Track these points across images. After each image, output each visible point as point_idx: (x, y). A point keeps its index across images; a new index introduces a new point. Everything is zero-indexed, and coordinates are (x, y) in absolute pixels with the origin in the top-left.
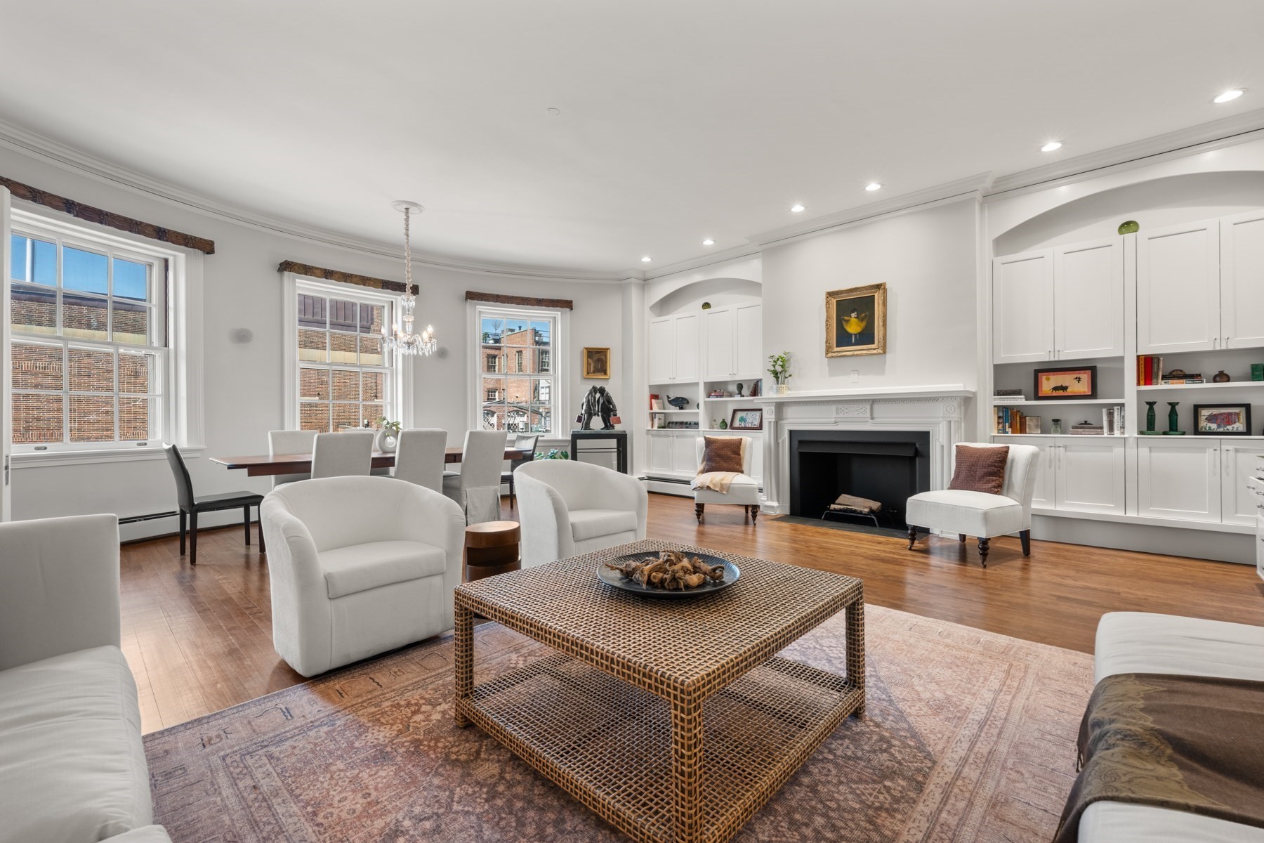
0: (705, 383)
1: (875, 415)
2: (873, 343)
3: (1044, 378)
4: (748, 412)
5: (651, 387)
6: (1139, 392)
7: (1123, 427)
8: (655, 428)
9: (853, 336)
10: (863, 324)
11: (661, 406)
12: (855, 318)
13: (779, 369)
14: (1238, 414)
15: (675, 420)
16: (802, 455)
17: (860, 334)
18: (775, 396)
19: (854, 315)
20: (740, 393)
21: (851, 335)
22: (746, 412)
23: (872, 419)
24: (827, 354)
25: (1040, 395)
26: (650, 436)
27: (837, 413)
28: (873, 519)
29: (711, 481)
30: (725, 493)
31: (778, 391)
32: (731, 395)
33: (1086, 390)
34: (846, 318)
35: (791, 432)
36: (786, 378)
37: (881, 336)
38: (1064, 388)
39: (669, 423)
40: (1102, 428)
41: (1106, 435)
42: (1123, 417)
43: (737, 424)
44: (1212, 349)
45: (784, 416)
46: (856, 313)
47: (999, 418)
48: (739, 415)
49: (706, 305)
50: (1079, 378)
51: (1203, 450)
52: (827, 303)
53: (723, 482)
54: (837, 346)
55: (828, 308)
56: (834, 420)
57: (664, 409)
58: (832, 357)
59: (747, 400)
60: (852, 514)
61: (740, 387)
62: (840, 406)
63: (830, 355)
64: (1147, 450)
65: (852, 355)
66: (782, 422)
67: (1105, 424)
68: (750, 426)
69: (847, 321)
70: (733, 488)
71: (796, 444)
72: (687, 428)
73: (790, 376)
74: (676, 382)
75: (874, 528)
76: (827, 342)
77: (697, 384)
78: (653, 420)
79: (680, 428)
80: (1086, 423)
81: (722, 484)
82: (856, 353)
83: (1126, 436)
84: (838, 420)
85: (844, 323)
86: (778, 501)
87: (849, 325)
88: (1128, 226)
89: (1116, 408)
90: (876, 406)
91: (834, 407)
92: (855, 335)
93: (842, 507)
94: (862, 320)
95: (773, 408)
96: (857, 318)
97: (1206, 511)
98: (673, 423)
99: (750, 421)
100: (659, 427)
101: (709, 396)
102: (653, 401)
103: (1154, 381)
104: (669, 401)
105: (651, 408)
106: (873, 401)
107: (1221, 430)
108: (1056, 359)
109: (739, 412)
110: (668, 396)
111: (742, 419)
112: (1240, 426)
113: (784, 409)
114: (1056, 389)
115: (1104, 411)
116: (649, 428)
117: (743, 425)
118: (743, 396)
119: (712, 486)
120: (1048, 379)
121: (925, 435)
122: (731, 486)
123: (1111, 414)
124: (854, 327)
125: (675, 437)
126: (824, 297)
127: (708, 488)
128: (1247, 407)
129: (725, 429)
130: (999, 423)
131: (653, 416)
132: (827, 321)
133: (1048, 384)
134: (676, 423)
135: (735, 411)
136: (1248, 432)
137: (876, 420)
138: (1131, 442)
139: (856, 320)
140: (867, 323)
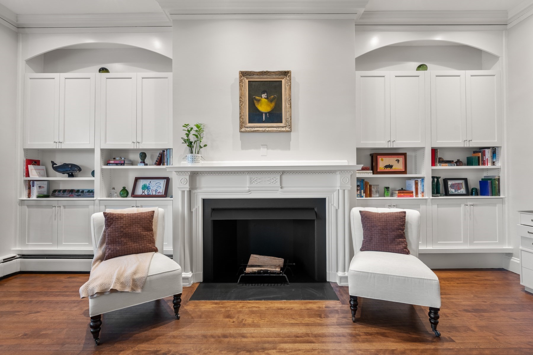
0: (102, 150)
1: (283, 185)
2: (281, 122)
3: (380, 159)
4: (152, 181)
5: (26, 151)
6: (432, 170)
7: (423, 192)
8: (34, 197)
9: (264, 114)
10: (273, 105)
11: (42, 172)
12: (265, 98)
13: (192, 138)
14: (462, 184)
15: (62, 187)
16: (215, 223)
17: (269, 113)
18: (190, 165)
19: (264, 96)
20: (143, 162)
21: (262, 113)
22: (149, 181)
23: (281, 188)
24: (241, 128)
25: (378, 171)
26: (26, 207)
27: (251, 182)
28: (285, 277)
29: (118, 279)
30: (139, 291)
31: (194, 160)
32: (132, 163)
33: (402, 168)
34: (257, 98)
35: (204, 201)
36: (201, 147)
37: (288, 116)
38: (391, 166)
39: (55, 191)
40: (412, 192)
41: (414, 198)
42: (423, 185)
43: (139, 191)
44: (463, 146)
45: (198, 185)
46: (266, 94)
47: (358, 186)
48: (141, 183)
49: (103, 70)
50: (398, 160)
51: (459, 205)
52: (241, 81)
53: (137, 277)
54: (249, 122)
55: (241, 87)
56: (248, 189)
57: (48, 176)
58: (246, 132)
59: (152, 169)
60: (266, 275)
61: (143, 156)
62: (254, 176)
63: (243, 130)
64: (436, 206)
65: (264, 132)
66: (196, 191)
67: (414, 190)
68: (154, 193)
69: (259, 101)
70: (150, 281)
71: (209, 211)
72: (78, 196)
73: (205, 146)
74: (64, 146)
75: (286, 285)
76: (240, 117)
77: (92, 151)
78: (29, 188)
79: (69, 197)
80: (402, 189)
81: (134, 280)
82: (267, 129)
83: (426, 197)
84: (251, 189)
85: (255, 101)
86: (192, 271)
87: (260, 104)
88: (422, 67)
89: (419, 180)
90: (284, 177)
91: (248, 177)
92: (266, 113)
93: (255, 269)
94: (271, 101)
95: (188, 177)
96: (267, 98)
97: (461, 241)
98: (59, 191)
99: (154, 189)
100: (38, 197)
101: (108, 164)
102: (31, 167)
103: (436, 163)
104: (54, 168)
105: (28, 175)
106: (283, 172)
107: (456, 193)
108: (392, 147)
109: (142, 180)
110: (52, 162)
111: (145, 187)
112: (463, 191)
113: (198, 178)
114: (386, 167)
115: (413, 182)
116: (25, 197)
117: (146, 193)
118: (147, 165)
119: (118, 288)
120: (382, 160)
121: (322, 202)
122: (148, 279)
123: (416, 184)
124: (264, 106)
125: (62, 208)
126: (237, 76)
127: (113, 291)
128: (466, 180)
129: (126, 197)
130: (357, 190)
131: (30, 184)
132: (240, 97)
133: (382, 163)
134: (64, 191)
135: (137, 179)
136: (467, 194)
137: (285, 189)
138: (429, 201)
139: (266, 100)
140: (276, 104)
